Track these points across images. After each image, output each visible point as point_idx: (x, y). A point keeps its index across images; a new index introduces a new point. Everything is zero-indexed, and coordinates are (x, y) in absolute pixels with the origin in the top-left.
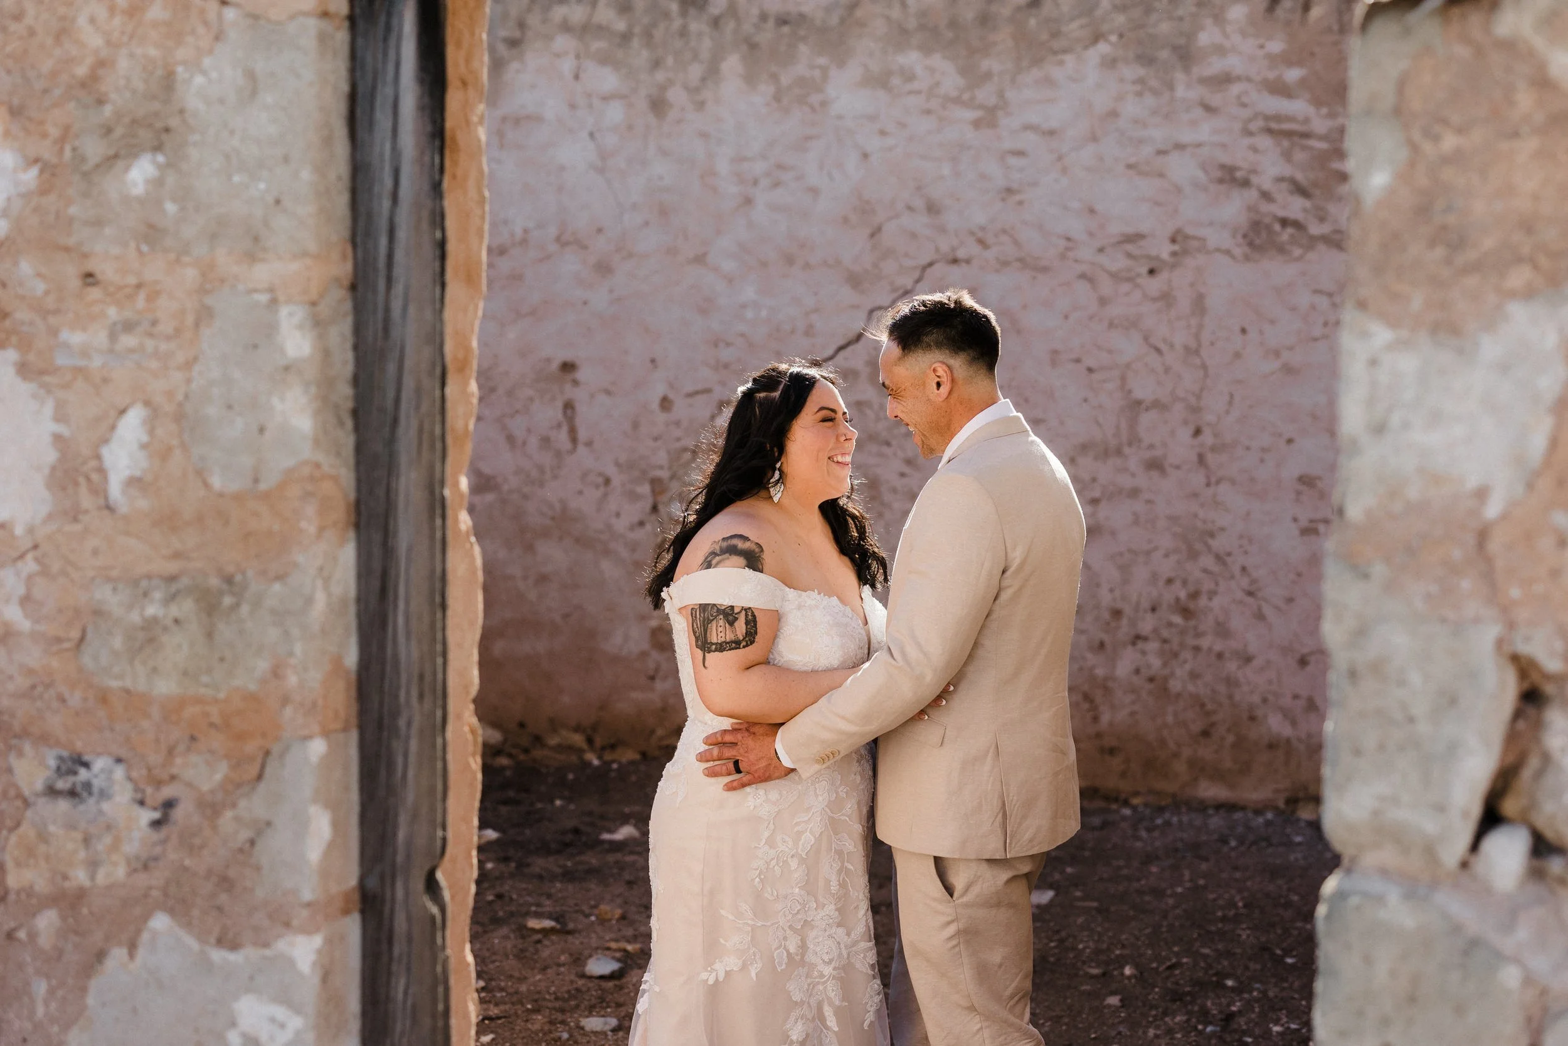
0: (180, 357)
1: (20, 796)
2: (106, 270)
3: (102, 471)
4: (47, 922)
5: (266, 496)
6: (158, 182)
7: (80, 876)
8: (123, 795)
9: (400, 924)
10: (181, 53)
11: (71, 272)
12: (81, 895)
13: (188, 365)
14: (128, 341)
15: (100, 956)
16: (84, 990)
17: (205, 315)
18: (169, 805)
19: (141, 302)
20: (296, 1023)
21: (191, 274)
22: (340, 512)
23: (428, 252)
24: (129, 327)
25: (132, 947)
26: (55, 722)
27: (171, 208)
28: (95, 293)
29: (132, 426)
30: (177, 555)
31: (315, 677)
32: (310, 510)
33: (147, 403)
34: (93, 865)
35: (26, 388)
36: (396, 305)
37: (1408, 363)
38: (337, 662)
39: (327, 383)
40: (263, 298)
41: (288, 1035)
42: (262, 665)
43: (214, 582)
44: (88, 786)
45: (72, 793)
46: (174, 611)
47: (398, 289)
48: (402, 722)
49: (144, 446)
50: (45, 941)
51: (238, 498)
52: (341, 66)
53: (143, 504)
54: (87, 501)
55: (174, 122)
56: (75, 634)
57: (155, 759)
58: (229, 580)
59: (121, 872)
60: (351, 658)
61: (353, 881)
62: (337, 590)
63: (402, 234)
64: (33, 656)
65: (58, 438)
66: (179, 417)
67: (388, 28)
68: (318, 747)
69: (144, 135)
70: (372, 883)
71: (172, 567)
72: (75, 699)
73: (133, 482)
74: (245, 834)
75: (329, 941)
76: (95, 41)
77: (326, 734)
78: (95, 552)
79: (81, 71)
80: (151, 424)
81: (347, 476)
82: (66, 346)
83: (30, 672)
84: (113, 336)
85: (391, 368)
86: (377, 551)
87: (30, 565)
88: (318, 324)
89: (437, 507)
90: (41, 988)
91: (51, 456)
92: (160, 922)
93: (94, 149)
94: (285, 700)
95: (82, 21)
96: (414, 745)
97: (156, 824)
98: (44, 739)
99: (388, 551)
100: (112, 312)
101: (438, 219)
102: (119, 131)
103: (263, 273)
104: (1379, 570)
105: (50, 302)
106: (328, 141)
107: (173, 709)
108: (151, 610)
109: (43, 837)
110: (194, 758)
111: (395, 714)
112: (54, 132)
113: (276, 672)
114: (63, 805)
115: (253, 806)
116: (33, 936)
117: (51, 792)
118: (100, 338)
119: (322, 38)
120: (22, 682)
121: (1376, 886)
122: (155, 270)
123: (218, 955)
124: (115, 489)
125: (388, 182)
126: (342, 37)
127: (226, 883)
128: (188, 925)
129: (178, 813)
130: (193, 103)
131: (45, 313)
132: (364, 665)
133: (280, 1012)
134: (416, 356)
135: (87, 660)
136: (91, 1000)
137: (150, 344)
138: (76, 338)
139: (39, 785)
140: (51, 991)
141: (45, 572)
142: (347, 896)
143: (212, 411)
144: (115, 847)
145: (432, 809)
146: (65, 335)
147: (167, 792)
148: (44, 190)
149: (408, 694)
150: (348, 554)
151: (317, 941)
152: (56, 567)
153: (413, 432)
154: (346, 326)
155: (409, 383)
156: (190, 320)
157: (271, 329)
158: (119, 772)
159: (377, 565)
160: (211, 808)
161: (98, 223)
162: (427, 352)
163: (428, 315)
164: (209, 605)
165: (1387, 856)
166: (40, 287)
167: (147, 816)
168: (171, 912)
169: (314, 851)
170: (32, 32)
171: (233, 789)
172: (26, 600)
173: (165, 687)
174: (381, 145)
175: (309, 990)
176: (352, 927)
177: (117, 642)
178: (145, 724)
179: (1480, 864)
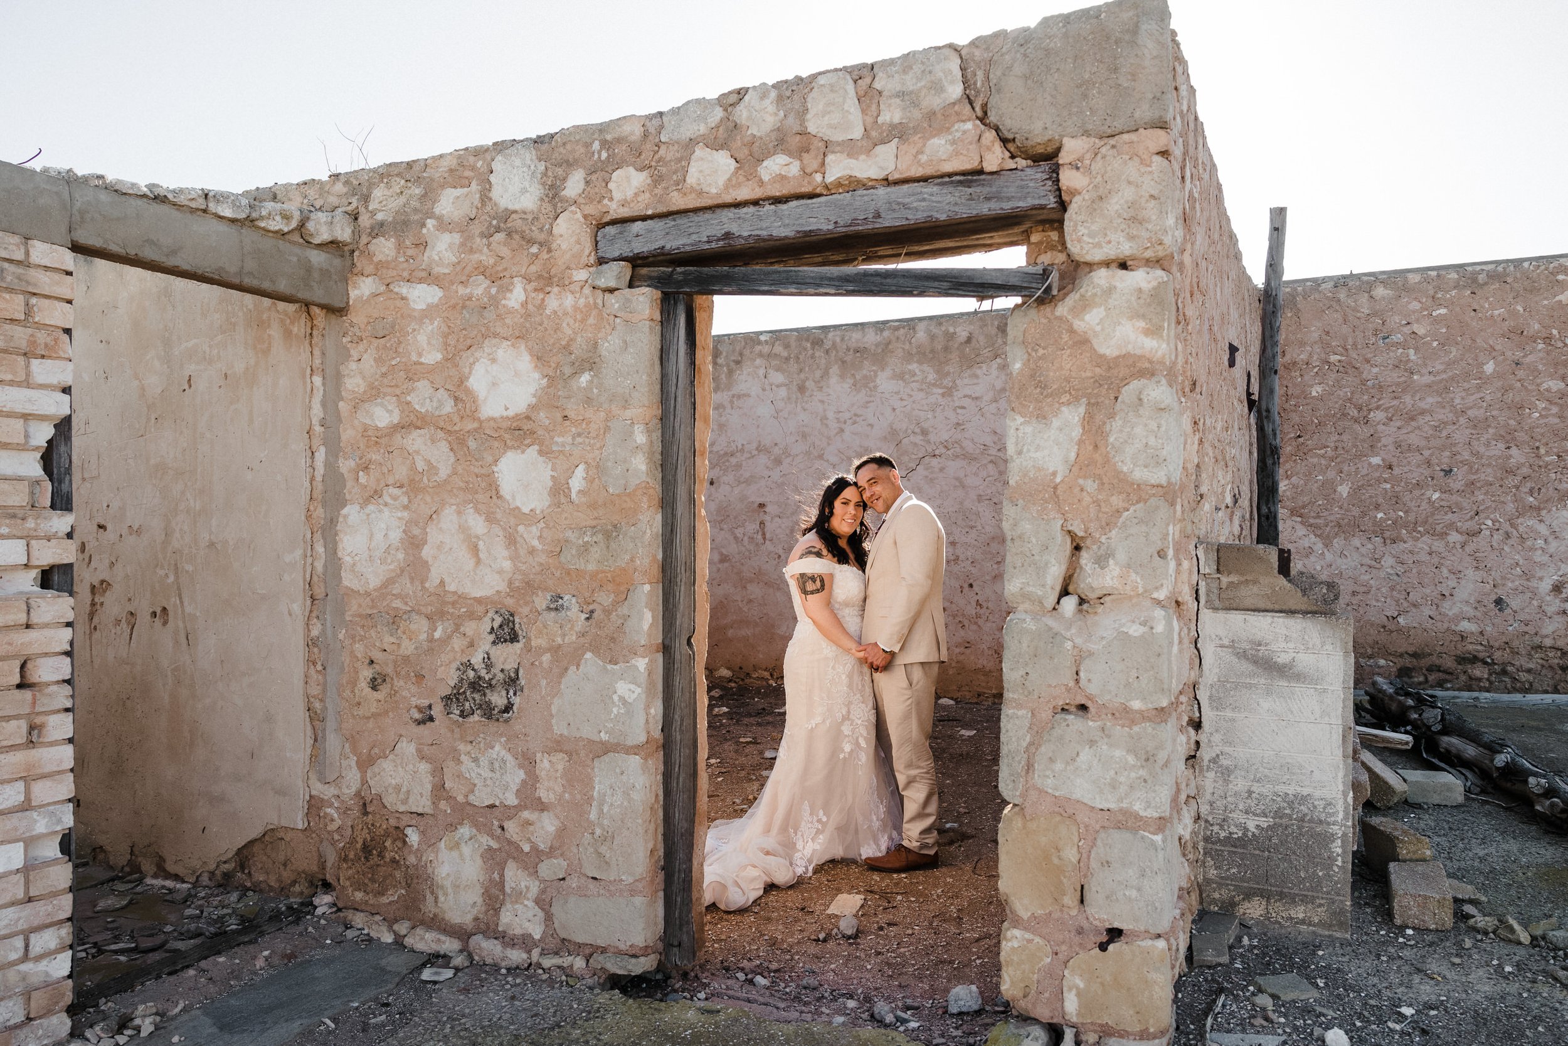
0: (598, 445)
1: (537, 611)
2: (571, 414)
3: (569, 488)
4: (546, 658)
5: (629, 494)
6: (591, 382)
7: (559, 640)
8: (575, 608)
9: (677, 656)
10: (599, 335)
11: (558, 416)
12: (560, 646)
13: (601, 448)
14: (579, 440)
15: (566, 669)
16: (560, 683)
17: (607, 429)
18: (592, 612)
19: (584, 426)
20: (639, 690)
21: (602, 414)
22: (656, 501)
23: (689, 405)
24: (579, 435)
25: (578, 666)
26: (550, 582)
27: (595, 391)
28: (568, 423)
29: (580, 472)
30: (596, 518)
31: (647, 561)
32: (645, 499)
33: (586, 463)
34: (564, 635)
35: (541, 459)
36: (677, 428)
37: (1029, 429)
38: (654, 556)
39: (651, 453)
40: (629, 422)
41: (635, 695)
42: (627, 557)
43: (610, 527)
44: (562, 606)
45: (556, 609)
46: (595, 539)
47: (678, 419)
48: (678, 580)
49: (584, 479)
50: (545, 665)
51: (618, 495)
52: (658, 338)
53: (584, 499)
54: (563, 500)
55: (596, 360)
56: (558, 549)
57: (587, 594)
58: (615, 526)
59: (574, 638)
60: (660, 556)
61: (660, 641)
62: (655, 530)
63: (679, 399)
64: (542, 558)
65: (553, 477)
66: (597, 467)
67: (675, 324)
68: (647, 587)
69: (587, 365)
70: (667, 643)
71: (594, 523)
72: (558, 574)
73: (580, 491)
74: (620, 621)
75: (651, 661)
76: (569, 332)
77: (650, 583)
78: (566, 519)
79: (564, 343)
80: (587, 471)
81: (659, 489)
82: (557, 443)
83: (541, 564)
84: (574, 438)
85: (675, 448)
86: (670, 516)
87: (542, 525)
88: (649, 432)
89: (692, 501)
90: (544, 682)
91: (550, 484)
92: (588, 655)
93: (568, 370)
94: (635, 570)
95: (564, 325)
96: (683, 588)
97: (588, 619)
98: (546, 589)
99: (673, 515)
100: (573, 429)
101: (693, 395)
102: (577, 364)
103: (628, 413)
104: (1020, 502)
105: (551, 427)
106: (653, 365)
107: (594, 575)
108: (586, 539)
109: (545, 627)
110: (602, 593)
111: (675, 577)
112: (553, 365)
113: (632, 560)
114: (553, 614)
115: (624, 610)
116: (541, 663)
117: (549, 609)
118: (570, 439)
119: (651, 328)
120: (538, 569)
121: (1023, 616)
122: (589, 414)
123: (609, 667)
124: (574, 495)
125: (675, 381)
126: (658, 328)
127: (613, 640)
128: (599, 656)
129: (595, 615)
130: (604, 353)
131: (549, 432)
132: (665, 559)
133: (632, 687)
134: (684, 444)
135: (562, 559)
136: (562, 687)
137: (587, 440)
138: (559, 440)
139: (544, 607)
140: (548, 684)
141: (547, 527)
142: (658, 645)
143: (610, 464)
144: (571, 629)
145: (689, 614)
146: (556, 439)
147: (591, 607)
148: (549, 387)
149: (680, 569)
150: (659, 517)
151: (647, 660)
152: (551, 524)
153: (683, 471)
154: (659, 433)
155: (681, 453)
156: (602, 431)
157: (632, 433)
158: (574, 600)
159: (669, 522)
160: (607, 612)
161: (569, 397)
162: (689, 443)
163: (689, 429)
164: (608, 536)
165: (1027, 605)
166: (547, 422)
167: (584, 616)
168: (593, 652)
169: (646, 626)
170: (546, 329)
171: (616, 604)
172: (540, 537)
173: (591, 567)
174: (671, 368)
175: (643, 678)
176: (660, 657)
177: (574, 552)
178: (584, 582)
179: (1060, 608)
